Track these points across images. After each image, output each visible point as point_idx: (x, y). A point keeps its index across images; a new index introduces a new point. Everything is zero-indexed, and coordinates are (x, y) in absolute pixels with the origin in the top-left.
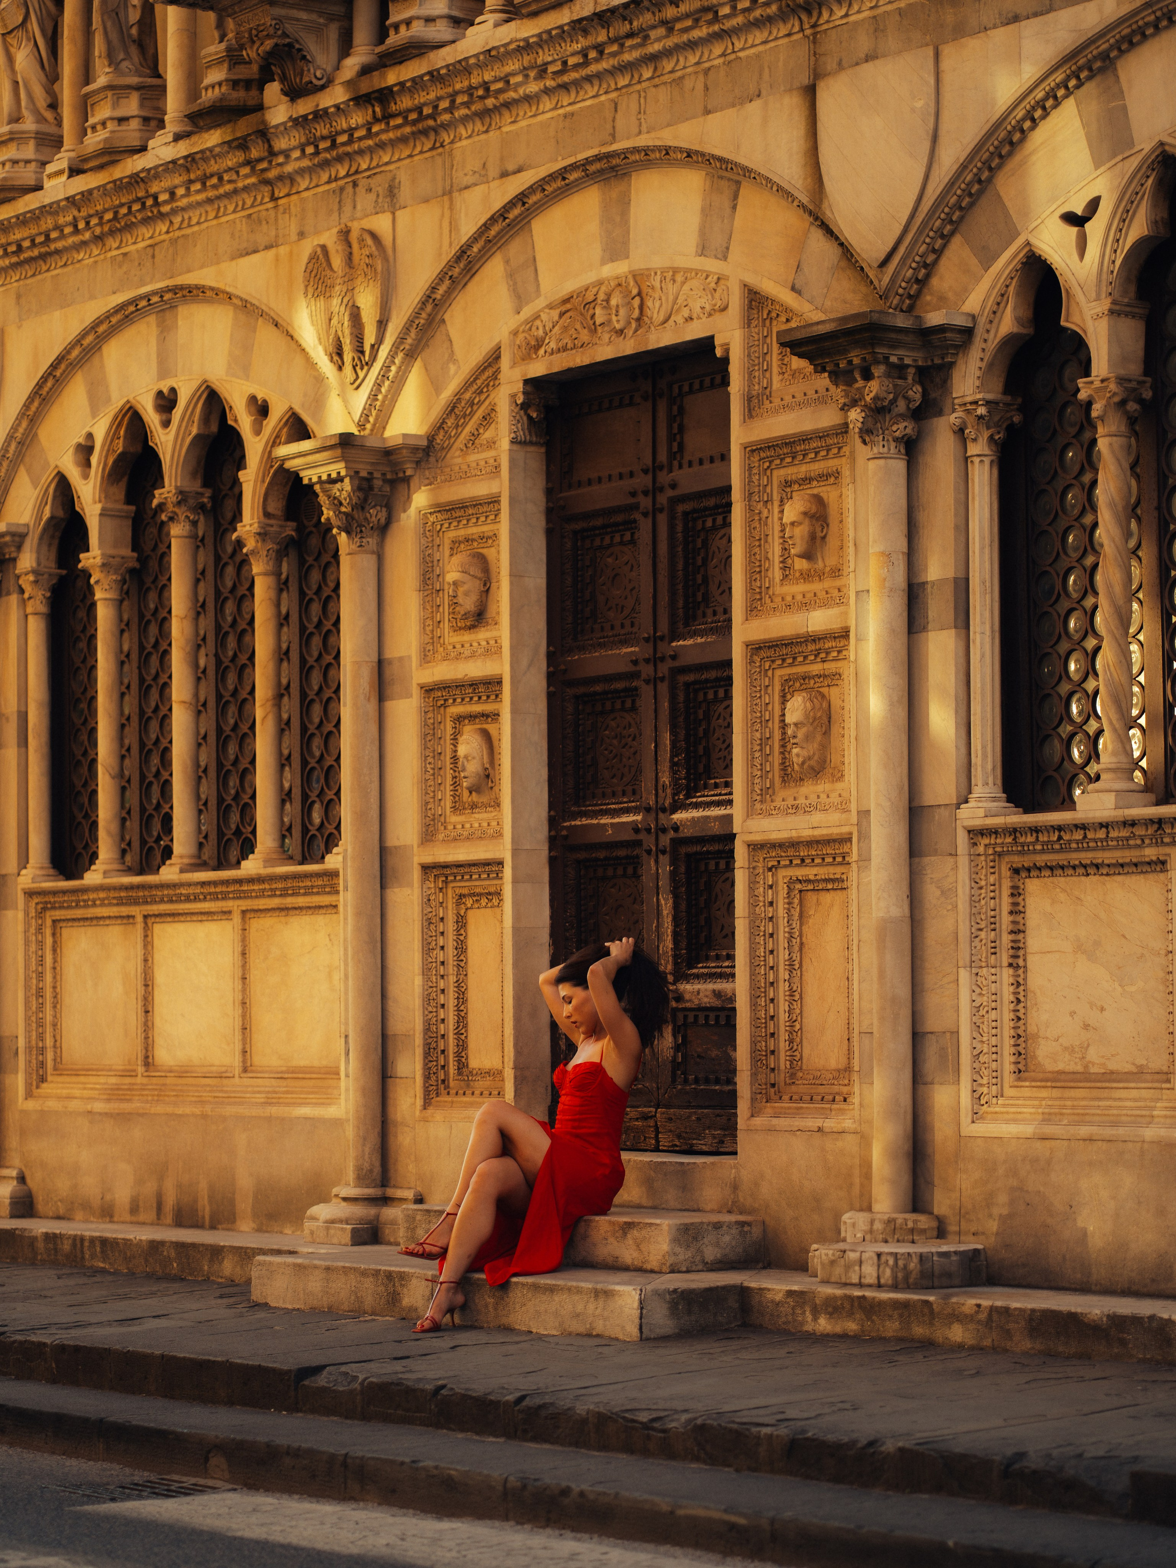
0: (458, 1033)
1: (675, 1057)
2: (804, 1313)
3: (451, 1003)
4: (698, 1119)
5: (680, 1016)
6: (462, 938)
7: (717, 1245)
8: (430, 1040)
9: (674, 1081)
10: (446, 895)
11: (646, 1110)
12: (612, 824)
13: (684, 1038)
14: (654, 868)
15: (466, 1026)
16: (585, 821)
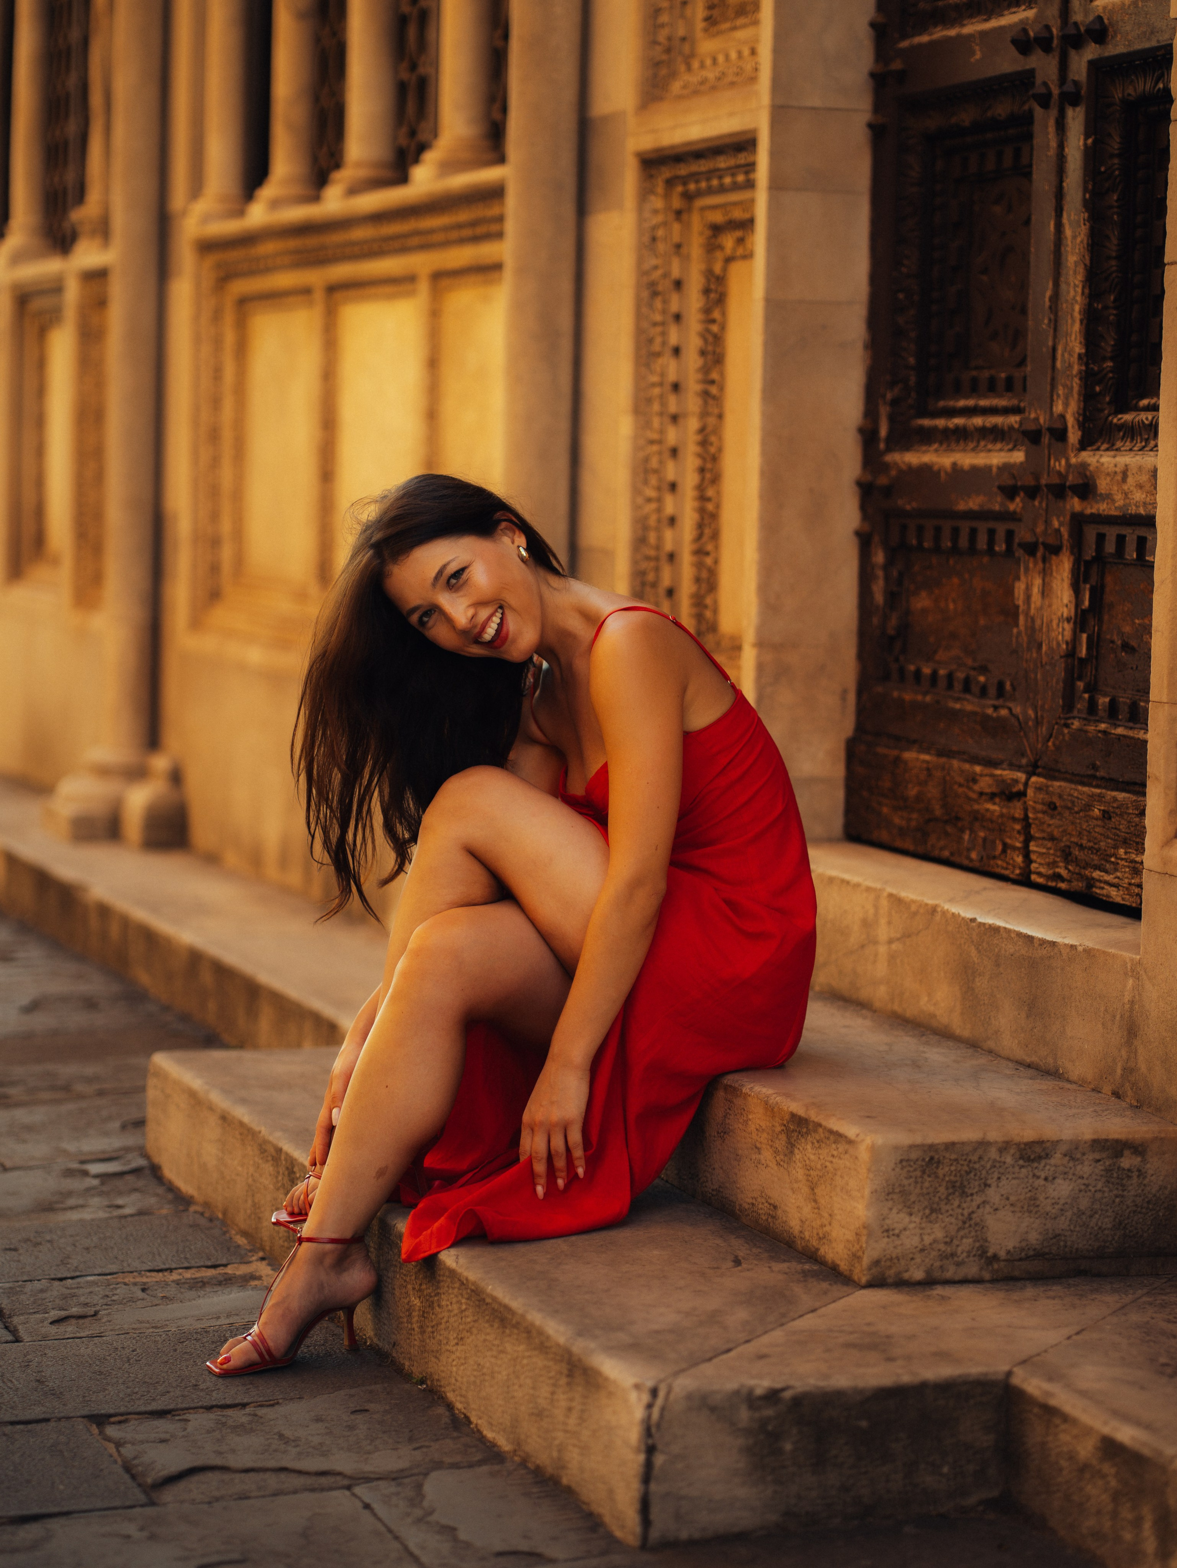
0: (700, 552)
1: (1074, 643)
2: (1137, 1523)
3: (690, 480)
4: (1106, 815)
5: (1091, 534)
6: (715, 328)
7: (1031, 1205)
8: (644, 565)
9: (1069, 706)
10: (687, 227)
11: (1007, 774)
12: (983, 34)
13: (1097, 594)
14: (1053, 144)
15: (715, 536)
16: (940, 33)
